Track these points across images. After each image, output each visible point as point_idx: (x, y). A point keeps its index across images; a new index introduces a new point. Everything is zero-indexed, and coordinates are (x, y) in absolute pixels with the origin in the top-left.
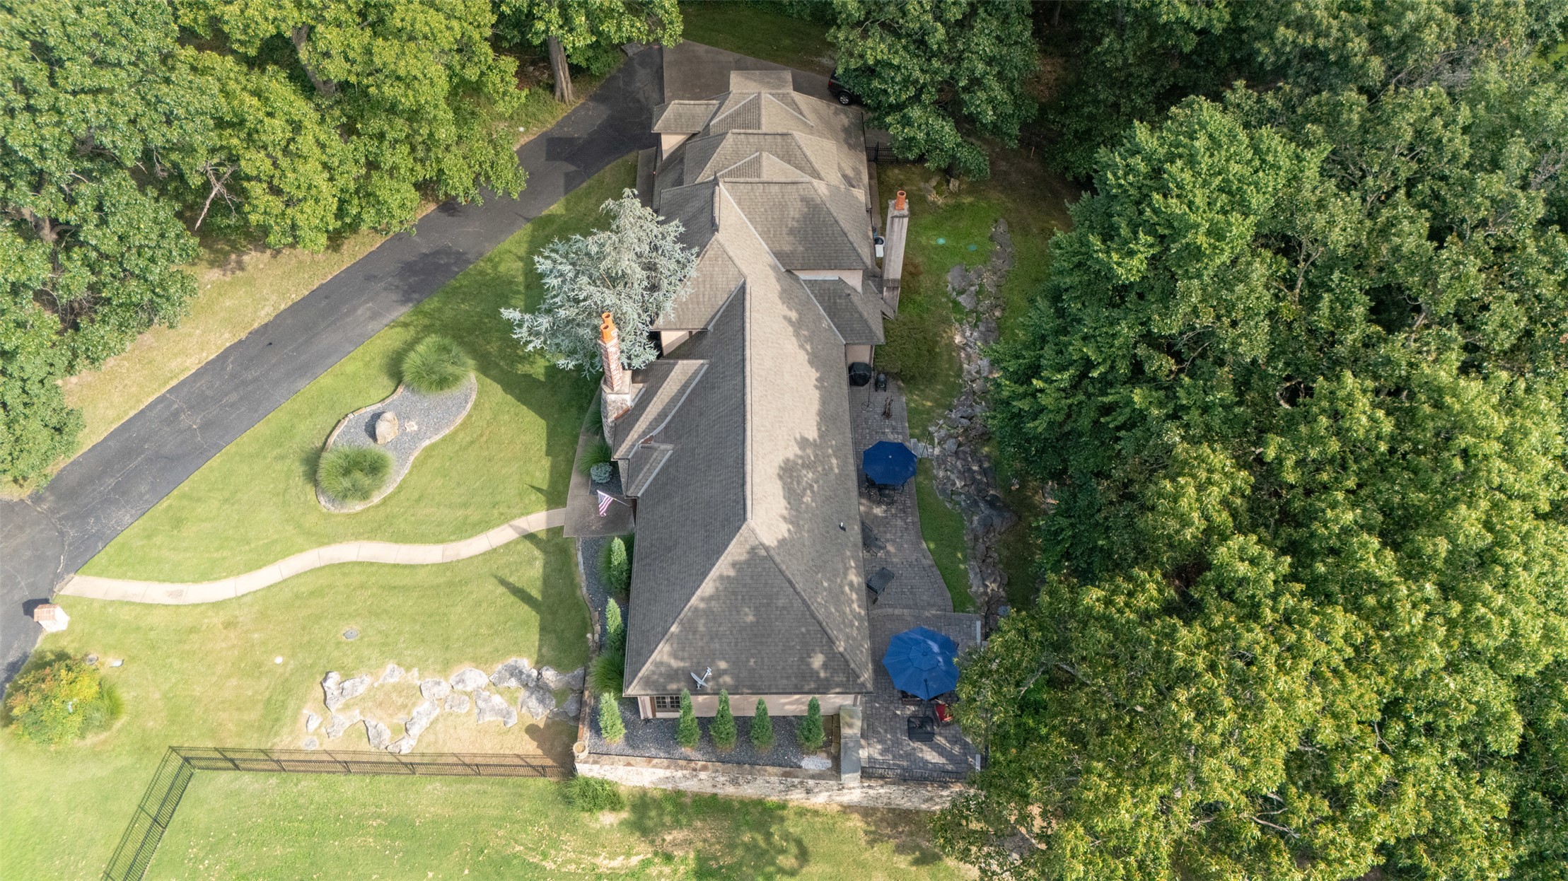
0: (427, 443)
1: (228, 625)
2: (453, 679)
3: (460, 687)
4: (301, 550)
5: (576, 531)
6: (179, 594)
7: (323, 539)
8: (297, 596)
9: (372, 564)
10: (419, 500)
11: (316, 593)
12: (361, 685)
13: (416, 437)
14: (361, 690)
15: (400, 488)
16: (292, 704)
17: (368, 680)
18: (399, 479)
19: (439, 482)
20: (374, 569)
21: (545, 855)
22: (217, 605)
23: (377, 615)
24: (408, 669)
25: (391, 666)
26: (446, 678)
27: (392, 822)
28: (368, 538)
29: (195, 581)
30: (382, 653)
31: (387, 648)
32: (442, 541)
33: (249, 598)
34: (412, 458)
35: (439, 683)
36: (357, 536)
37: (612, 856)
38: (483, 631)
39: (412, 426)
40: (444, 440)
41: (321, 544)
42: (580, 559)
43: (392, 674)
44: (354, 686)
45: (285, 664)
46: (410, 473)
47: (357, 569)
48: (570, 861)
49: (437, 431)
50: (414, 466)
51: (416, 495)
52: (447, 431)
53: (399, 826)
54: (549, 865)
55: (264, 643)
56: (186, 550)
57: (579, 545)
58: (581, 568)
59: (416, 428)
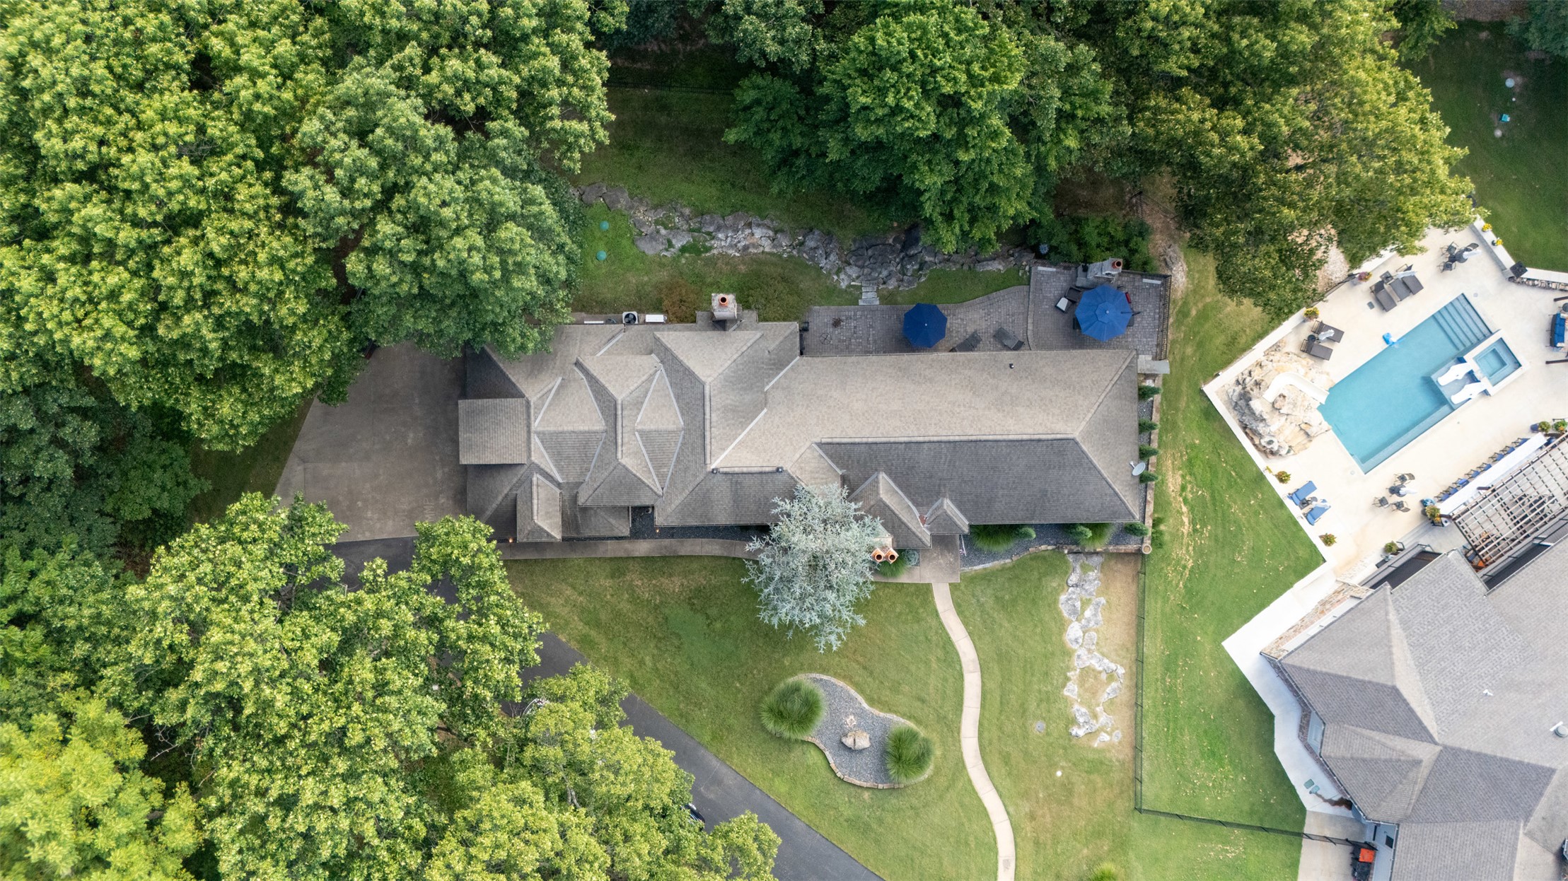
0: (865, 705)
1: (1032, 817)
2: (1075, 646)
3: (1080, 641)
4: (970, 781)
5: (954, 572)
6: (1007, 862)
7: (960, 765)
8: (1010, 774)
9: (981, 724)
10: (923, 701)
11: (1006, 759)
12: (1079, 711)
13: (861, 714)
14: (1084, 710)
15: (909, 718)
16: (1091, 756)
17: (1076, 707)
18: (902, 720)
19: (906, 688)
20: (986, 723)
21: (1185, 567)
22: (1016, 829)
23: (1024, 712)
24: (1068, 679)
25: (1066, 692)
26: (1075, 651)
27: (1167, 670)
28: (959, 733)
29: (997, 853)
30: (1055, 701)
31: (1051, 699)
32: (961, 676)
33: (1011, 810)
34: (882, 714)
35: (1079, 656)
36: (957, 742)
37: (1183, 524)
38: (1038, 630)
39: (851, 720)
40: (862, 692)
41: (964, 767)
42: (981, 567)
43: (1072, 690)
44: (1082, 715)
45: (1063, 768)
46: (896, 712)
47: (986, 734)
48: (1187, 550)
49: (852, 699)
50: (890, 711)
51: (919, 704)
52: (853, 692)
53: (1169, 665)
54: (1190, 564)
55: (1047, 788)
56: (968, 869)
57: (967, 569)
58: (988, 565)
59: (852, 717)
